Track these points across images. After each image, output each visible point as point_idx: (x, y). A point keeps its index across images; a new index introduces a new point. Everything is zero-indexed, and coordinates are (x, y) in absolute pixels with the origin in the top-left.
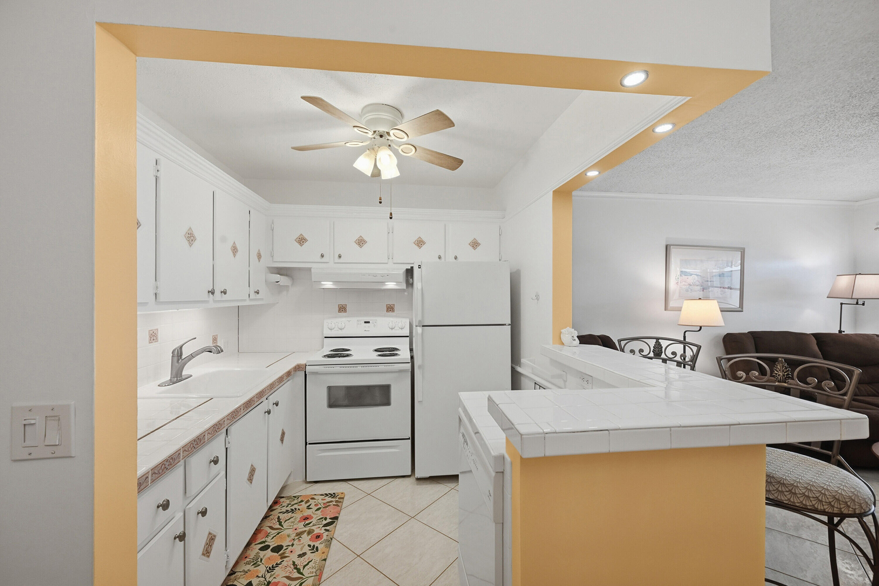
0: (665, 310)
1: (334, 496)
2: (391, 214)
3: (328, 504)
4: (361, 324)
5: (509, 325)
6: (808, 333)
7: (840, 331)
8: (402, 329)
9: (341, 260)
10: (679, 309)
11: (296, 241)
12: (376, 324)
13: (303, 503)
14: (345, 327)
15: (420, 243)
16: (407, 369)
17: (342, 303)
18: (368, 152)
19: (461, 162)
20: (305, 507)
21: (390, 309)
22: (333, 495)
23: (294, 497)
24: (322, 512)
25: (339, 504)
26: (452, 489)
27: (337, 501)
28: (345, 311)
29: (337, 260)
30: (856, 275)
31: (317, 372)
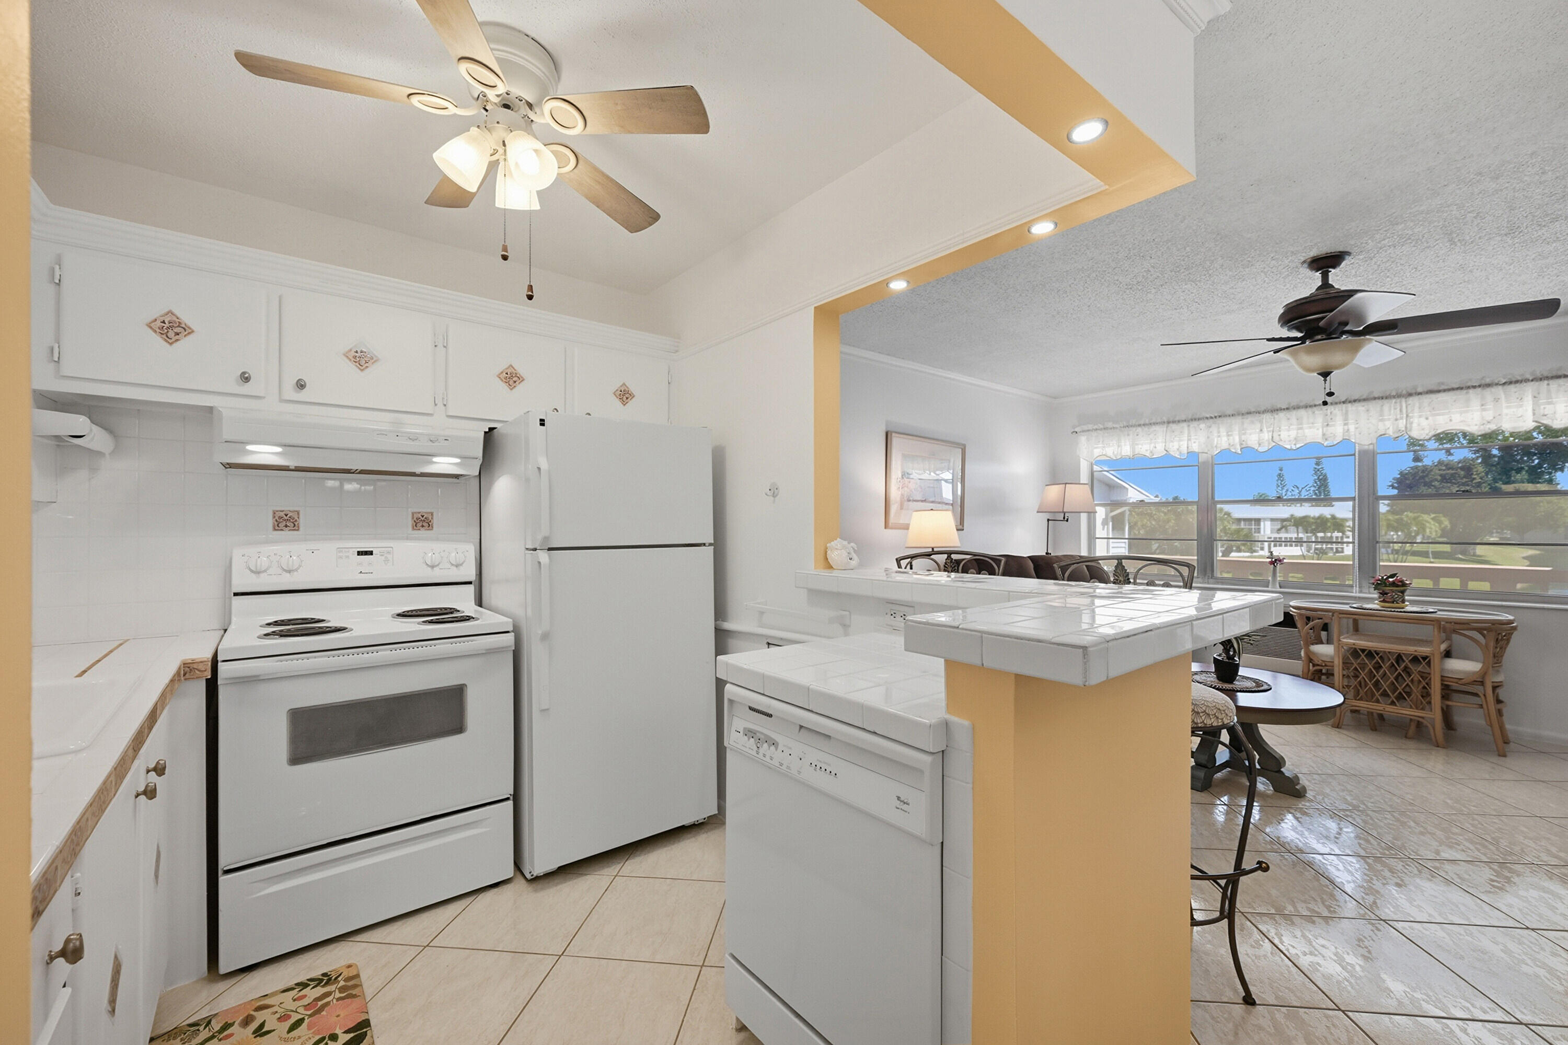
0: (885, 528)
1: (330, 979)
2: (530, 288)
3: (320, 1003)
4: (348, 557)
5: (710, 545)
6: (1025, 556)
7: (1047, 553)
8: (457, 566)
9: (303, 395)
10: (906, 527)
11: (151, 328)
12: (389, 556)
13: (235, 1029)
14: (300, 566)
15: (511, 378)
16: (505, 644)
17: (287, 505)
18: (474, 130)
19: (654, 217)
20: (247, 1037)
21: (423, 522)
22: (326, 979)
23: (190, 1025)
24: (309, 1027)
25: (354, 992)
26: (616, 876)
27: (342, 990)
28: (295, 527)
29: (290, 393)
30: (1066, 484)
31: (258, 676)
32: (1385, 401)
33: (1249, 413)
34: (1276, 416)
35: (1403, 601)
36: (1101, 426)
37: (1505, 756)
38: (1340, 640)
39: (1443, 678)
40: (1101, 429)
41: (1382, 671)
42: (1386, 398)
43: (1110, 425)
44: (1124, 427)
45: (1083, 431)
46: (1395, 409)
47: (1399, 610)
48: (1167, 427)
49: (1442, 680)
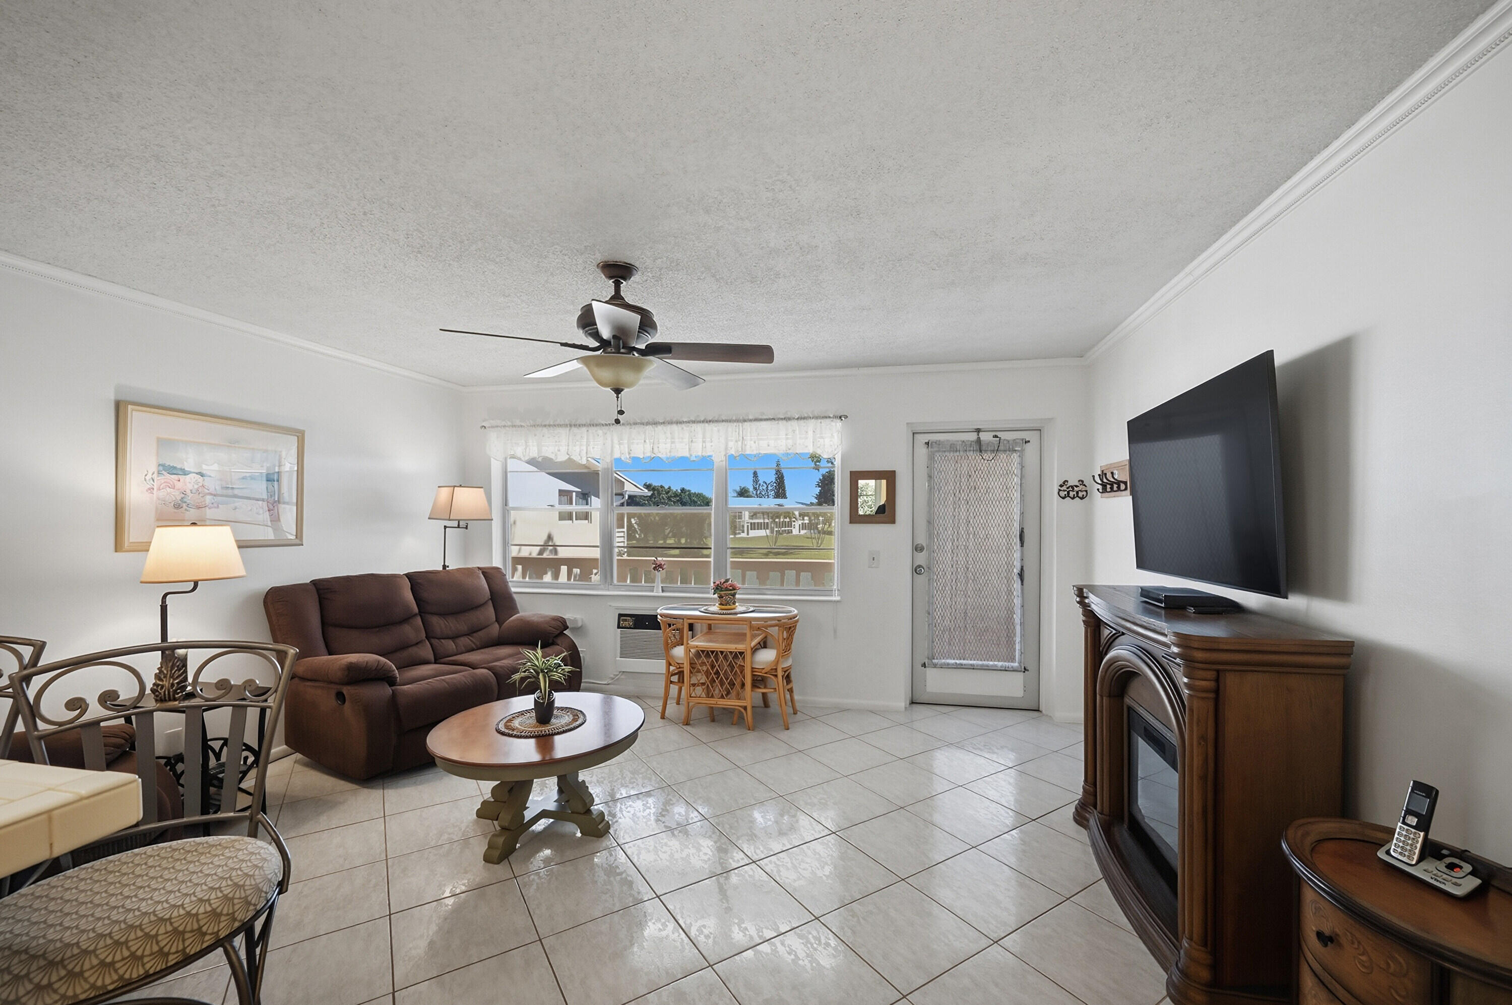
0: (117, 551)
6: (400, 574)
7: (444, 567)
10: (145, 548)
30: (453, 486)
32: (729, 424)
33: (635, 424)
34: (656, 429)
35: (734, 603)
36: (509, 423)
37: (788, 729)
38: (688, 644)
39: (753, 669)
40: (509, 426)
41: (714, 671)
42: (730, 421)
43: (518, 423)
44: (531, 426)
45: (492, 427)
46: (736, 432)
47: (729, 611)
48: (570, 430)
49: (753, 672)
